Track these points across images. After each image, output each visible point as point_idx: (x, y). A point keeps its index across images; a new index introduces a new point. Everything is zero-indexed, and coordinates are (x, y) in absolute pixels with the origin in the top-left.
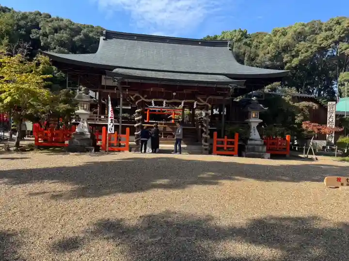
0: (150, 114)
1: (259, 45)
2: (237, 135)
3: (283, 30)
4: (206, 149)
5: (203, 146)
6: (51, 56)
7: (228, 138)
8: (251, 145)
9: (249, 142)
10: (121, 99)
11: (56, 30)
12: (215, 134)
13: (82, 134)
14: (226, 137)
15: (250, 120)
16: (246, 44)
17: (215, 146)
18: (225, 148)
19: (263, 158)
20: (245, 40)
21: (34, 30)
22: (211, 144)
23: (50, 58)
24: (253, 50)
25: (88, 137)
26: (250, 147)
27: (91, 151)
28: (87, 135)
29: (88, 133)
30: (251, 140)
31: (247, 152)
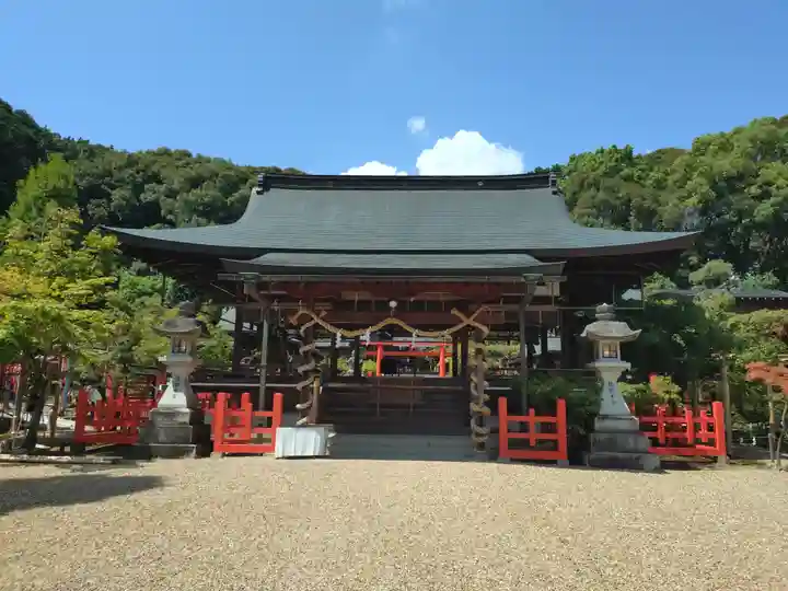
1: (666, 180)
2: (561, 405)
3: (722, 140)
4: (481, 446)
5: (473, 437)
6: (120, 236)
7: (537, 414)
9: (598, 424)
11: (195, 183)
12: (503, 402)
13: (173, 412)
14: (532, 411)
15: (597, 364)
16: (628, 179)
17: (504, 436)
18: (533, 443)
19: (641, 467)
20: (626, 171)
21: (150, 185)
22: (495, 431)
23: (119, 240)
24: (648, 191)
25: (187, 419)
26: (602, 437)
27: (188, 456)
28: (183, 414)
29: (188, 410)
30: (605, 417)
31: (594, 455)
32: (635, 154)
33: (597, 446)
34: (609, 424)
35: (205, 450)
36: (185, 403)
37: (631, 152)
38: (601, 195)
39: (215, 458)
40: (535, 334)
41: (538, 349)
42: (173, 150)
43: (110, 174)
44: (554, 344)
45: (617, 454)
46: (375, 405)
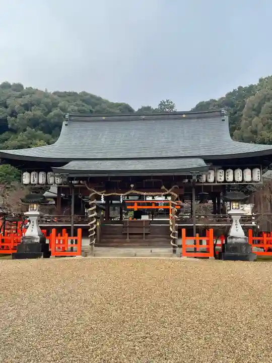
2: (211, 231)
4: (175, 251)
8: (232, 243)
9: (229, 241)
12: (184, 231)
14: (198, 235)
25: (38, 241)
27: (40, 257)
28: (37, 238)
29: (39, 237)
30: (232, 237)
33: (228, 250)
34: (234, 240)
35: (47, 255)
36: (37, 234)
39: (52, 259)
45: (238, 254)
46: (126, 234)
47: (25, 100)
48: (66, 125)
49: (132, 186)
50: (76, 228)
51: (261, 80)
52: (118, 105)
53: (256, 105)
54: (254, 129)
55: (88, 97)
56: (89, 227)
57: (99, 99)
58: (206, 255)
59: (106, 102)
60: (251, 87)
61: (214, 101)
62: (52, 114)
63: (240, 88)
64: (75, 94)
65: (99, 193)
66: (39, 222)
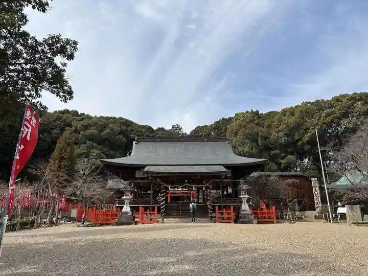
0: (171, 197)
1: (271, 125)
2: (232, 208)
3: (291, 110)
4: (211, 220)
5: (210, 217)
7: (226, 210)
8: (243, 214)
9: (241, 212)
10: (151, 187)
11: (86, 127)
12: (217, 208)
13: (126, 213)
14: (224, 209)
15: (241, 196)
16: (257, 124)
18: (225, 218)
19: (252, 223)
20: (257, 121)
21: (67, 128)
24: (265, 129)
26: (243, 216)
28: (130, 213)
30: (243, 210)
31: (241, 220)
32: (260, 113)
33: (241, 218)
34: (244, 212)
36: (130, 210)
37: (258, 112)
38: (247, 131)
40: (225, 188)
41: (225, 193)
42: (70, 110)
43: (50, 123)
44: (230, 191)
45: (246, 220)
46: (179, 210)
47: (85, 122)
48: (136, 144)
49: (186, 181)
50: (153, 207)
51: (236, 114)
52: (144, 127)
53: (235, 130)
54: (234, 145)
55: (124, 120)
56: (161, 206)
57: (132, 122)
58: (229, 221)
59: (136, 124)
60: (230, 119)
61: (206, 126)
62: (104, 132)
63: (223, 119)
64: (115, 118)
65: (167, 186)
66: (130, 203)
